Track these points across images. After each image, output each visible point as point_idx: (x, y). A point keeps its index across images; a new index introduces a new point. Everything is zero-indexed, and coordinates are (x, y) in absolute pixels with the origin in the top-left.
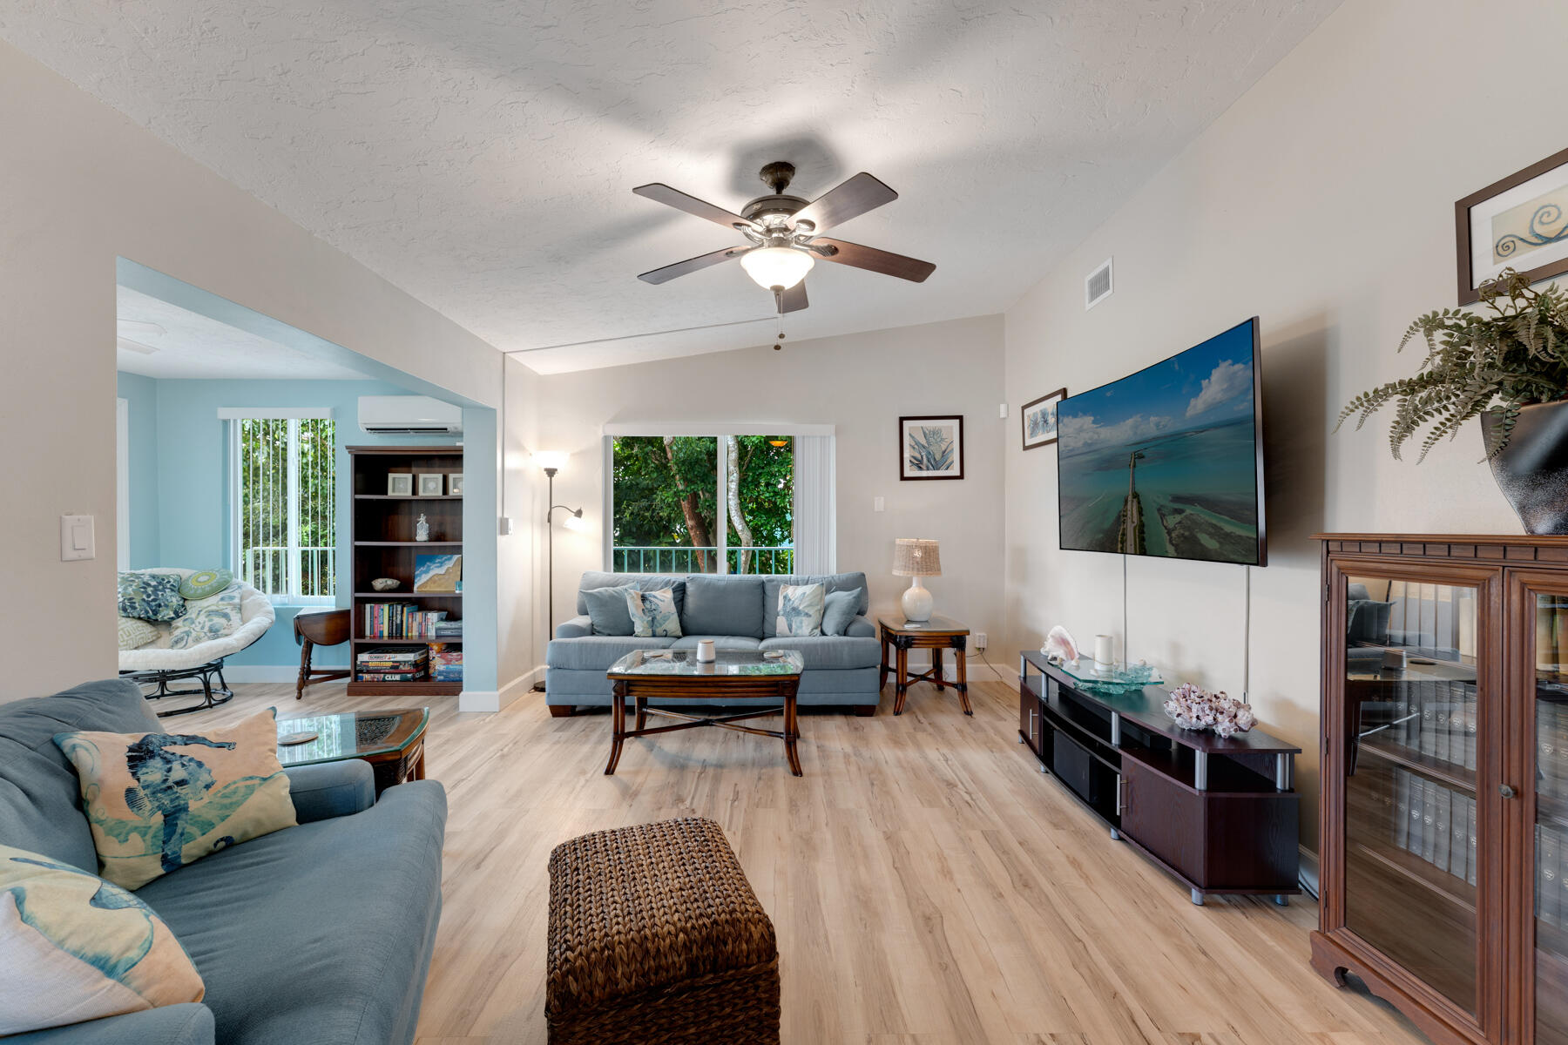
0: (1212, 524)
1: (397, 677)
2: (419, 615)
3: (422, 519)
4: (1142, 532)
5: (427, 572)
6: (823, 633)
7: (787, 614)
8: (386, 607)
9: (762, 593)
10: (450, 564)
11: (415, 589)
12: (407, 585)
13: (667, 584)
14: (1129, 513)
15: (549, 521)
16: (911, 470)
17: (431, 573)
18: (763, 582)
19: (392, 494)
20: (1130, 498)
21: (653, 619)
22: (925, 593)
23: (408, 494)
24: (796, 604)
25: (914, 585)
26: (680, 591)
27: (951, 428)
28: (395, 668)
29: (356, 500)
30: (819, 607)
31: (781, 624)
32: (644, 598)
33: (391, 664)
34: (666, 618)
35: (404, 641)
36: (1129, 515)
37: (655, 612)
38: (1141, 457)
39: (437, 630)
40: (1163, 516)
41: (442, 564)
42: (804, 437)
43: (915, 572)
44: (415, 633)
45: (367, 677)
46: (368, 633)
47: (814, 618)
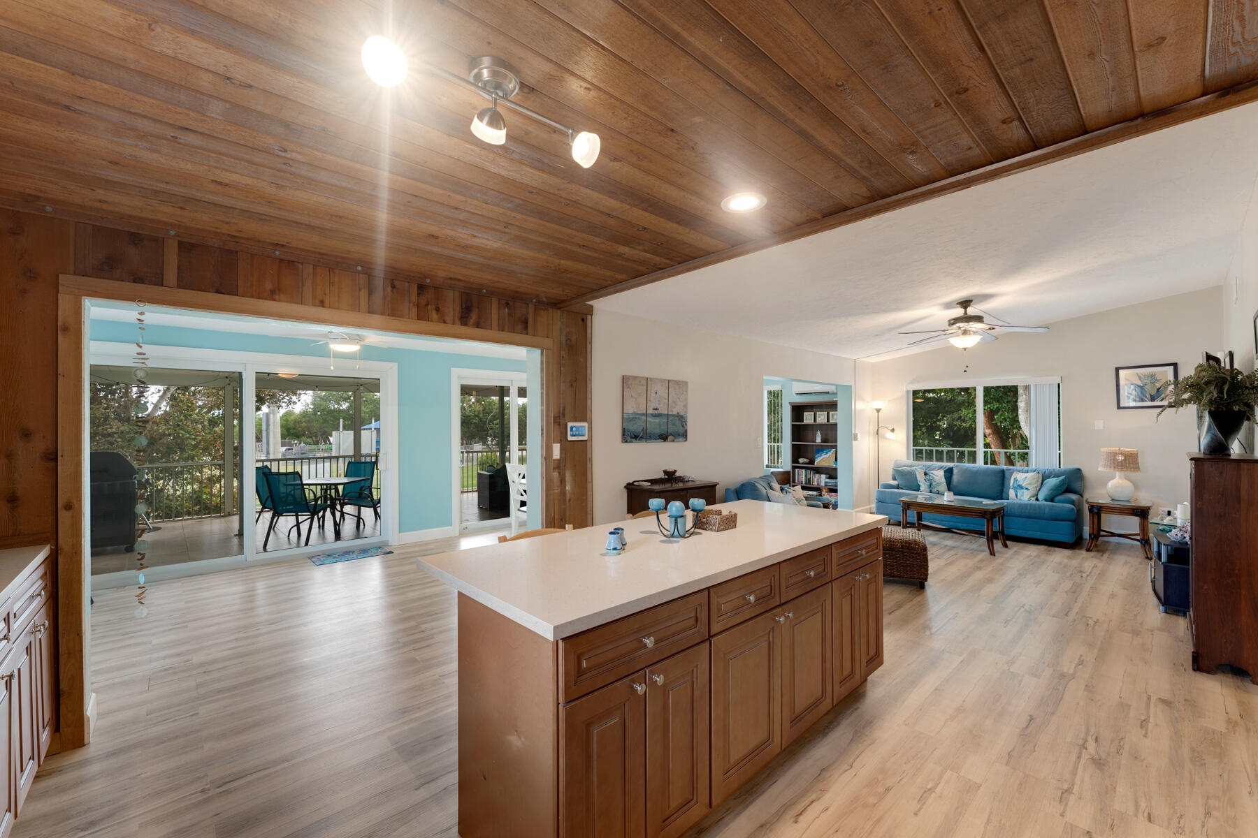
2: (817, 475)
3: (819, 433)
5: (820, 456)
6: (1037, 500)
7: (1014, 488)
8: (804, 471)
9: (1003, 476)
10: (830, 453)
11: (815, 464)
12: (812, 462)
13: (941, 468)
15: (877, 434)
16: (1125, 402)
17: (822, 457)
18: (1003, 470)
19: (806, 422)
21: (931, 484)
22: (1128, 484)
23: (812, 421)
24: (1020, 483)
25: (1117, 477)
26: (949, 473)
27: (1166, 372)
29: (792, 425)
30: (1036, 485)
31: (1012, 493)
32: (926, 474)
34: (938, 485)
35: (811, 486)
37: (933, 481)
39: (825, 482)
41: (827, 453)
42: (1040, 384)
43: (1112, 468)
44: (815, 483)
46: (797, 481)
47: (1032, 491)
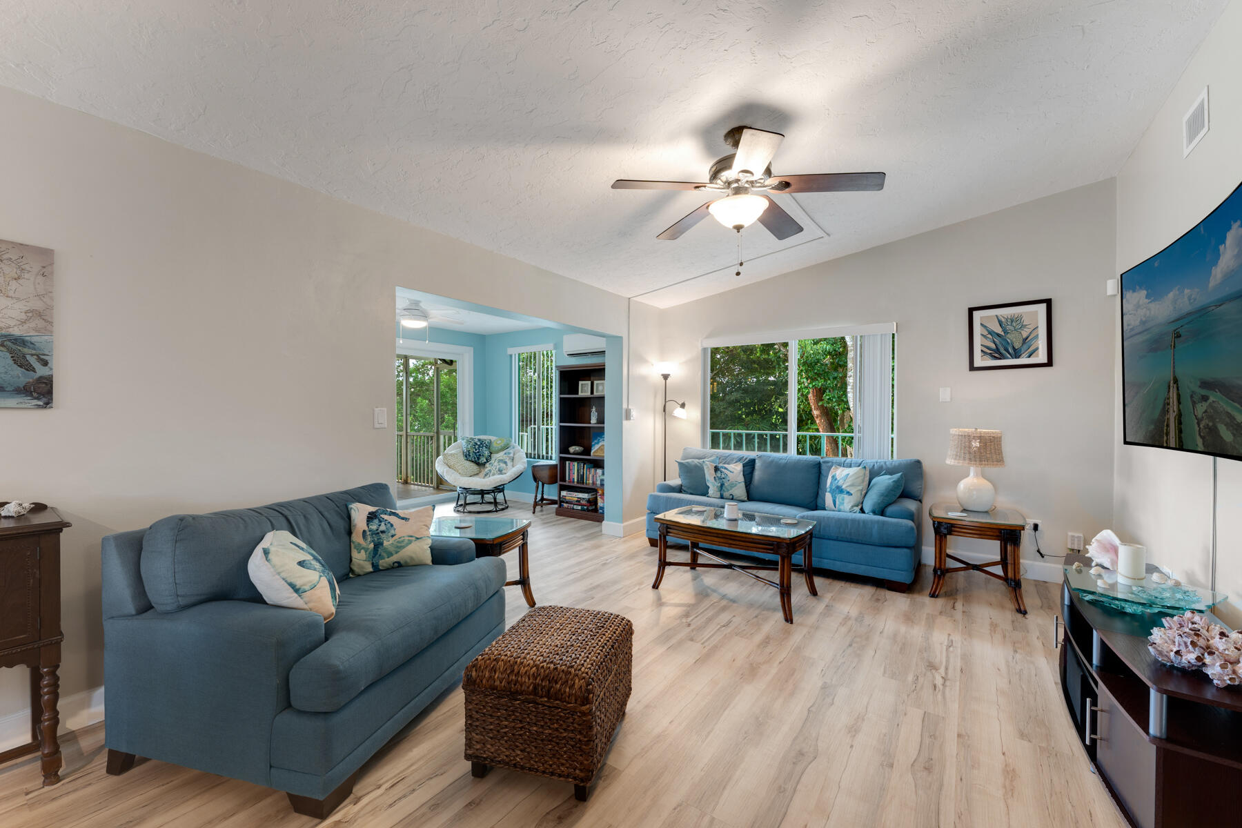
0: (1227, 412)
1: (579, 508)
2: (593, 470)
3: (594, 409)
4: (1180, 423)
5: (598, 443)
6: (862, 511)
7: (832, 492)
8: (576, 464)
9: (818, 472)
11: (592, 454)
12: (587, 451)
13: (740, 460)
14: (1171, 400)
15: (664, 411)
16: (982, 360)
17: (595, 445)
18: (821, 464)
19: (581, 394)
20: (1172, 382)
21: (722, 485)
22: (986, 485)
23: (587, 394)
24: (840, 484)
25: (972, 474)
26: (749, 466)
27: (1036, 313)
28: (578, 502)
29: (561, 398)
30: (860, 488)
31: (828, 498)
32: (716, 469)
33: (576, 499)
34: (733, 485)
35: (584, 486)
36: (1171, 404)
37: (724, 480)
38: (1178, 336)
39: (601, 480)
40: (1194, 403)
42: (869, 336)
43: (967, 462)
44: (589, 481)
45: (565, 505)
46: (567, 479)
47: (856, 497)
